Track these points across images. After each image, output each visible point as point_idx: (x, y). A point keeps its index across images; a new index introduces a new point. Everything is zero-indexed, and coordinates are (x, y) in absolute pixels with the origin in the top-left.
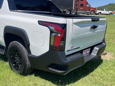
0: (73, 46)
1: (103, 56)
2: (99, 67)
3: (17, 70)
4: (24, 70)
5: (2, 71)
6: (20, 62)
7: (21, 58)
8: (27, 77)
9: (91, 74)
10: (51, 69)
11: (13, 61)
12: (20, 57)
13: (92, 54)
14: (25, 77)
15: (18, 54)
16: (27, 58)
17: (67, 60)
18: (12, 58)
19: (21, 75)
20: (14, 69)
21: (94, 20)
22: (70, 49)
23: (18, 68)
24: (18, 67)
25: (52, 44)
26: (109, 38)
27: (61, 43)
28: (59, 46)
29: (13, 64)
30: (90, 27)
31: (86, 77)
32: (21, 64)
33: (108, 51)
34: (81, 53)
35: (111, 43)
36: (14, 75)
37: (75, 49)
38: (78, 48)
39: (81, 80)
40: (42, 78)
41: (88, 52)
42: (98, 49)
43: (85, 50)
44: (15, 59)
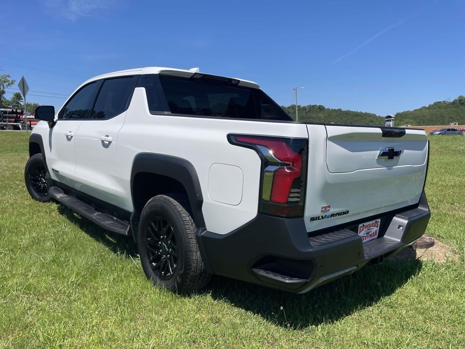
0: (329, 207)
1: (423, 250)
2: (409, 281)
3: (163, 278)
4: (184, 277)
5: (122, 281)
6: (174, 253)
7: (175, 244)
8: (192, 299)
9: (386, 300)
10: (262, 273)
11: (153, 254)
12: (173, 239)
13: (385, 236)
14: (186, 300)
15: (169, 231)
16: (194, 241)
17: (311, 247)
18: (150, 245)
19: (175, 292)
20: (155, 276)
21: (389, 132)
22: (318, 213)
23: (165, 274)
24: (168, 271)
25: (266, 197)
26: (440, 201)
27: (291, 195)
28: (288, 202)
29: (151, 263)
30: (378, 152)
31: (371, 308)
32: (176, 260)
33: (439, 236)
34: (352, 230)
35: (445, 214)
36: (154, 293)
37: (332, 215)
38: (344, 213)
39: (355, 315)
40: (236, 306)
41: (375, 229)
42: (406, 222)
43: (366, 224)
44: (158, 249)
